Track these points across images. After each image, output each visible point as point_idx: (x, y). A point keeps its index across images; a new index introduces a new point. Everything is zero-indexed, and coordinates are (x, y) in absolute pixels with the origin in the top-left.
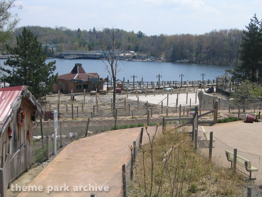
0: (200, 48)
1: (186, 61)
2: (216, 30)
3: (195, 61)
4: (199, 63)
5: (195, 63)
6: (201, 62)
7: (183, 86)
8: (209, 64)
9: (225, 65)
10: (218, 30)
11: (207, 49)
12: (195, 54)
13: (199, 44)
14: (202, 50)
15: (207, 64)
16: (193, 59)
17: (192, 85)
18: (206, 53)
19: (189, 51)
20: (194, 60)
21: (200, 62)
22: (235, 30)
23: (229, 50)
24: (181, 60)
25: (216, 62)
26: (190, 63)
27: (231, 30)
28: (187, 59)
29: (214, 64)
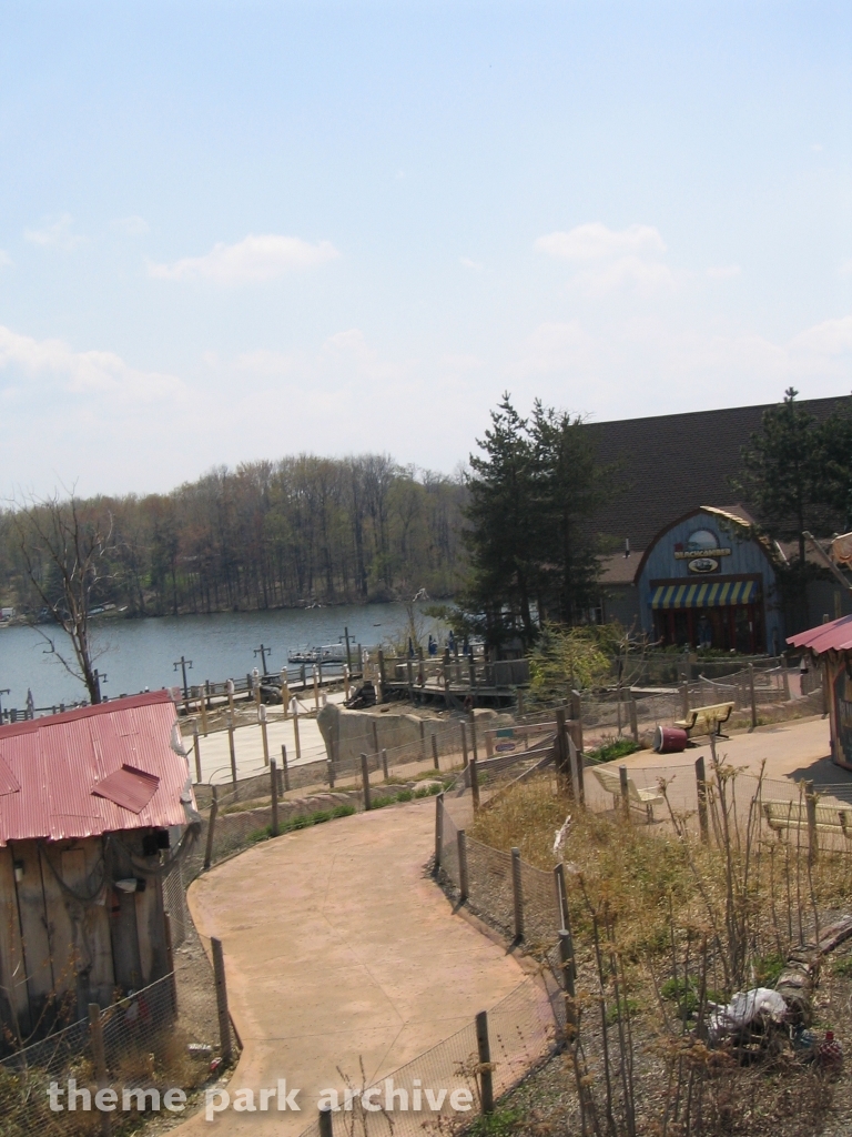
0: (168, 552)
1: (114, 613)
2: (224, 468)
3: (151, 605)
4: (175, 613)
5: (155, 616)
6: (179, 608)
7: (192, 705)
8: (218, 612)
9: (284, 607)
10: (233, 470)
11: (198, 550)
12: (148, 578)
13: (164, 536)
14: (178, 558)
15: (209, 613)
16: (146, 598)
17: (226, 699)
18: (195, 566)
19: (125, 568)
20: (151, 600)
21: (175, 610)
22: (303, 459)
23: (291, 546)
24: (95, 611)
25: (245, 601)
26: (136, 616)
27: (287, 462)
28: (117, 602)
29: (236, 610)
